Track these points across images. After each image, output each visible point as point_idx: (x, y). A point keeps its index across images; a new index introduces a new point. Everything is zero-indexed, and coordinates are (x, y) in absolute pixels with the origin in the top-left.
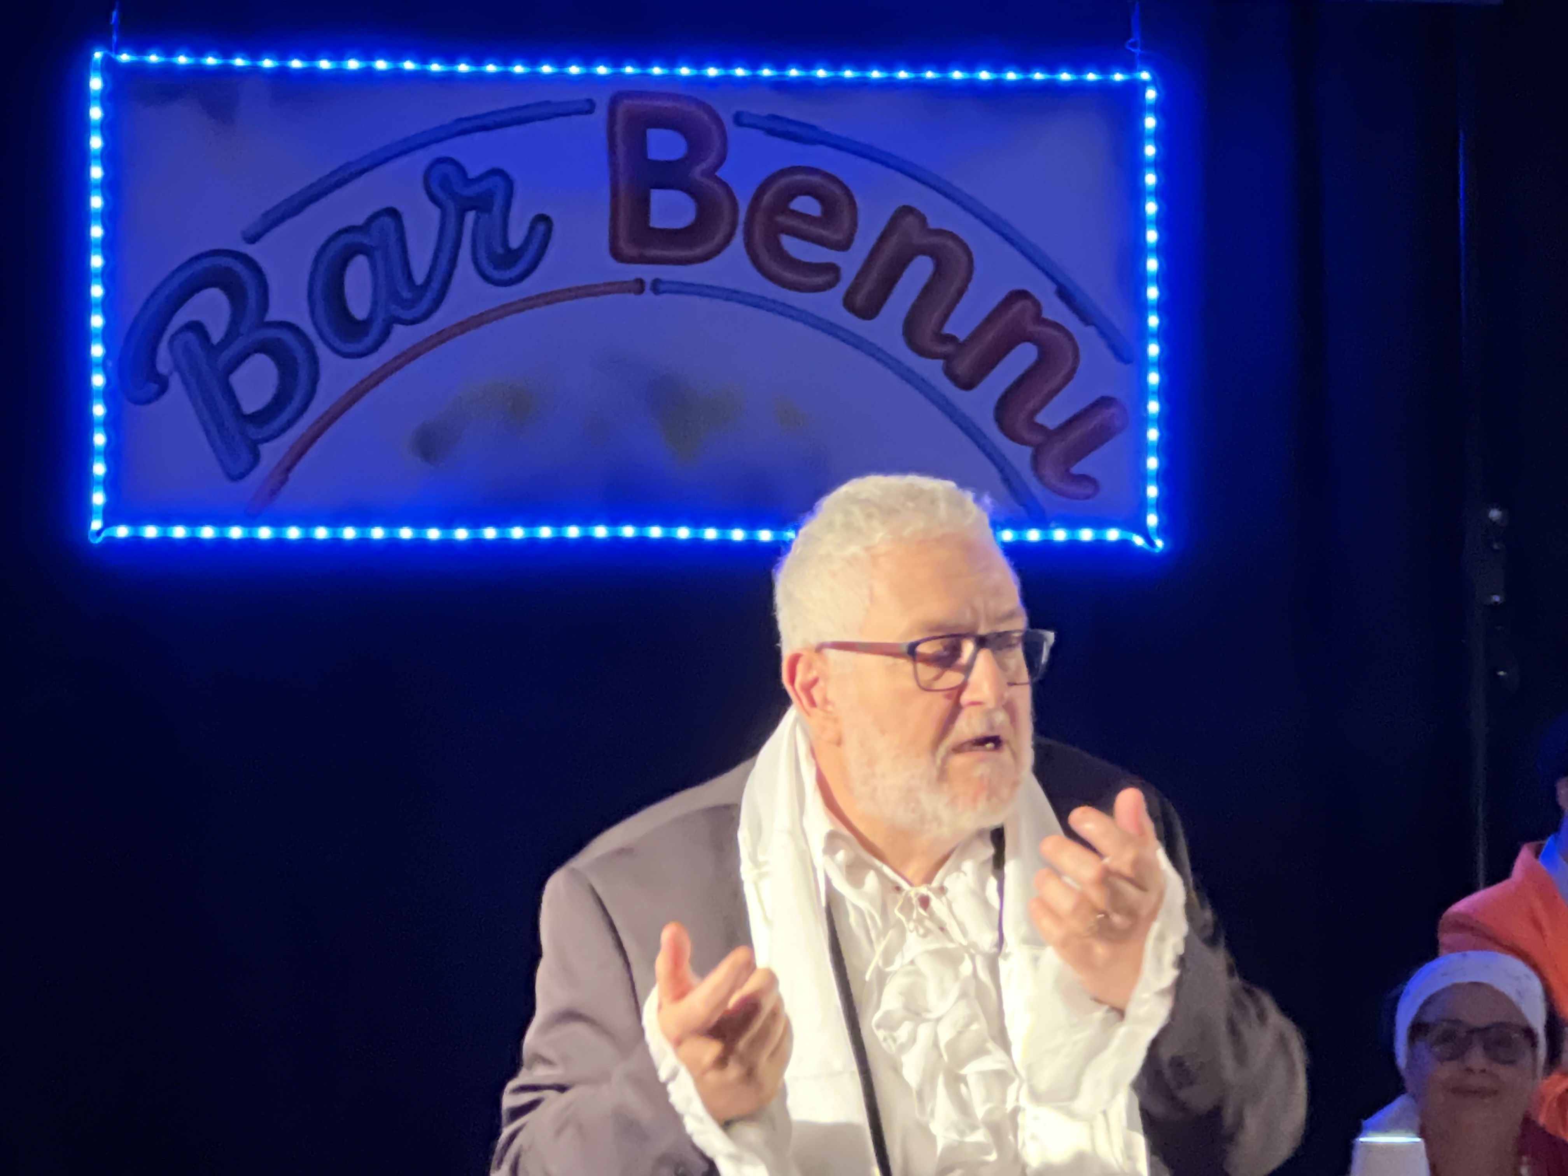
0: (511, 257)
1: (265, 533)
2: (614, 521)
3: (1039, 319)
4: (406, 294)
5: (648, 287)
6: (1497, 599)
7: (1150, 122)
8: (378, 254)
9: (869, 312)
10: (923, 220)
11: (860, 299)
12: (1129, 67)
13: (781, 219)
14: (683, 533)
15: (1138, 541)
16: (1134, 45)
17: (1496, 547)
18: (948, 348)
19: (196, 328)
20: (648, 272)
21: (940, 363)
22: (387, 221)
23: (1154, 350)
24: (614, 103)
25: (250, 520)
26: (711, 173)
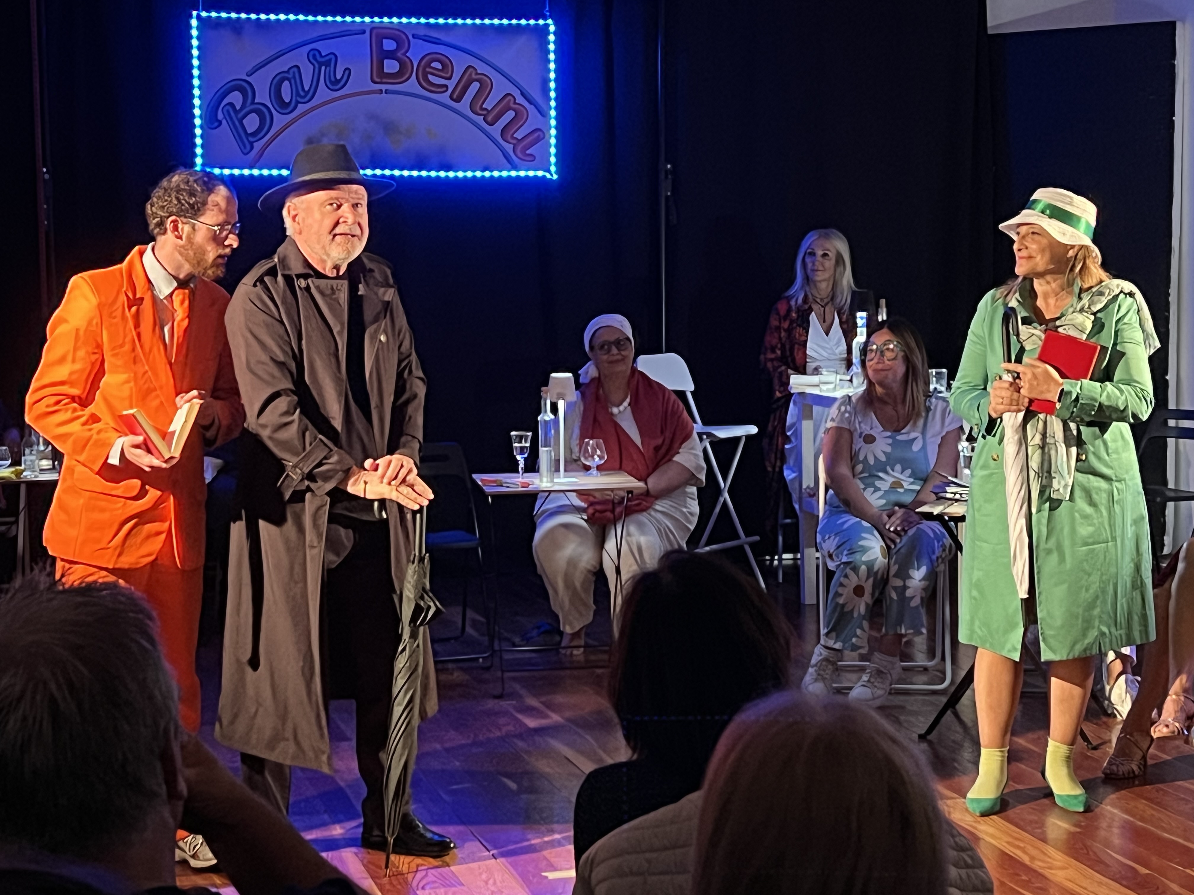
0: (338, 81)
1: (256, 172)
2: (374, 169)
3: (515, 103)
4: (302, 93)
5: (384, 91)
6: (669, 194)
7: (552, 38)
8: (293, 81)
9: (458, 100)
10: (475, 69)
11: (455, 96)
12: (545, 19)
13: (428, 70)
14: (397, 173)
15: (548, 176)
16: (547, 11)
17: (670, 176)
18: (485, 112)
19: (231, 105)
20: (384, 87)
21: (482, 117)
22: (295, 69)
23: (553, 113)
24: (372, 30)
25: (251, 167)
26: (405, 54)
